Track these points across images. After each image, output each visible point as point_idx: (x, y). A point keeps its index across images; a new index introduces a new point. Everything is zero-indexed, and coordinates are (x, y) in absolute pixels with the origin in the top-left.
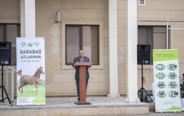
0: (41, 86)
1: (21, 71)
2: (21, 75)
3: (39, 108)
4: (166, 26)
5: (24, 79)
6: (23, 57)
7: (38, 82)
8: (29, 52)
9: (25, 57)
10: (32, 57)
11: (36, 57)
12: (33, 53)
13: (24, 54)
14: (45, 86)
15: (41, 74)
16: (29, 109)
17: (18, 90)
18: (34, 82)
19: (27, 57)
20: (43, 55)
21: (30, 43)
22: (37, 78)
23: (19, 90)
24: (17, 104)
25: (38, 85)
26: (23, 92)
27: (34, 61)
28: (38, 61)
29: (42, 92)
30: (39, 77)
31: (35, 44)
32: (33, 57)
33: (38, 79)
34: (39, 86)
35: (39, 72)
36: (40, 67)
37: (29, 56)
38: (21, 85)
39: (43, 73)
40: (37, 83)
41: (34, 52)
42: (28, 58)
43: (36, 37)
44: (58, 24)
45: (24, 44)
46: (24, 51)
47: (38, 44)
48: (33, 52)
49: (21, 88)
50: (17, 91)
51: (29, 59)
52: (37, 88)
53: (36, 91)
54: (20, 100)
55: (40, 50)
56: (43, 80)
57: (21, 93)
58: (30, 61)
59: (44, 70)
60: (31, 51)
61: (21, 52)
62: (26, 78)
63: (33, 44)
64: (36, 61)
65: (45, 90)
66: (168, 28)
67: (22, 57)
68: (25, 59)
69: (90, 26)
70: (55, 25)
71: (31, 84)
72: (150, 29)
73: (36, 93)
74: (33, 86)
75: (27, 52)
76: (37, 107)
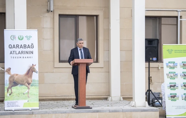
0: (33, 87)
1: (10, 69)
2: (10, 74)
3: (31, 112)
4: (177, 17)
5: (14, 78)
6: (13, 52)
7: (30, 82)
8: (19, 47)
9: (15, 52)
10: (22, 52)
11: (27, 53)
12: (24, 48)
13: (14, 49)
14: (38, 87)
15: (34, 72)
16: (19, 114)
17: (6, 91)
18: (25, 81)
19: (17, 53)
20: (36, 50)
21: (21, 36)
22: (29, 77)
23: (8, 91)
24: (5, 109)
25: (30, 85)
26: (12, 94)
27: (26, 58)
28: (30, 57)
29: (34, 95)
30: (31, 77)
31: (27, 37)
32: (24, 53)
33: (30, 79)
34: (31, 87)
35: (31, 70)
36: (33, 65)
37: (19, 51)
38: (10, 86)
39: (35, 72)
40: (29, 84)
41: (26, 46)
42: (19, 53)
43: (27, 29)
44: (50, 14)
45: (13, 37)
46: (14, 45)
47: (30, 37)
48: (24, 46)
49: (10, 89)
50: (5, 93)
51: (19, 55)
52: (29, 89)
53: (28, 93)
54: (8, 103)
55: (32, 44)
56: (36, 80)
57: (10, 95)
58: (20, 57)
59: (37, 68)
60: (21, 45)
61: (10, 47)
62: (16, 77)
63: (24, 38)
64: (28, 57)
65: (38, 91)
66: (179, 19)
67: (11, 53)
68: (15, 55)
69: (85, 17)
70: (47, 15)
71: (22, 84)
72: (158, 20)
73: (27, 95)
74: (24, 87)
75: (18, 46)
76: (29, 112)
